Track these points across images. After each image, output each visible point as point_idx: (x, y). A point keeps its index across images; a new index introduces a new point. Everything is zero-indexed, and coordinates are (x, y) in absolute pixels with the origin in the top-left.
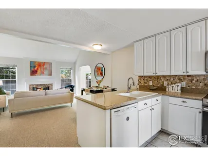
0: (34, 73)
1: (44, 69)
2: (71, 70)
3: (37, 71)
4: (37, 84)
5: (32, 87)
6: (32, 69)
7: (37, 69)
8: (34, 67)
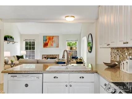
0: (46, 45)
1: (53, 42)
2: (77, 42)
3: (48, 44)
4: (47, 54)
5: (44, 56)
6: (45, 42)
7: (48, 42)
8: (46, 40)
